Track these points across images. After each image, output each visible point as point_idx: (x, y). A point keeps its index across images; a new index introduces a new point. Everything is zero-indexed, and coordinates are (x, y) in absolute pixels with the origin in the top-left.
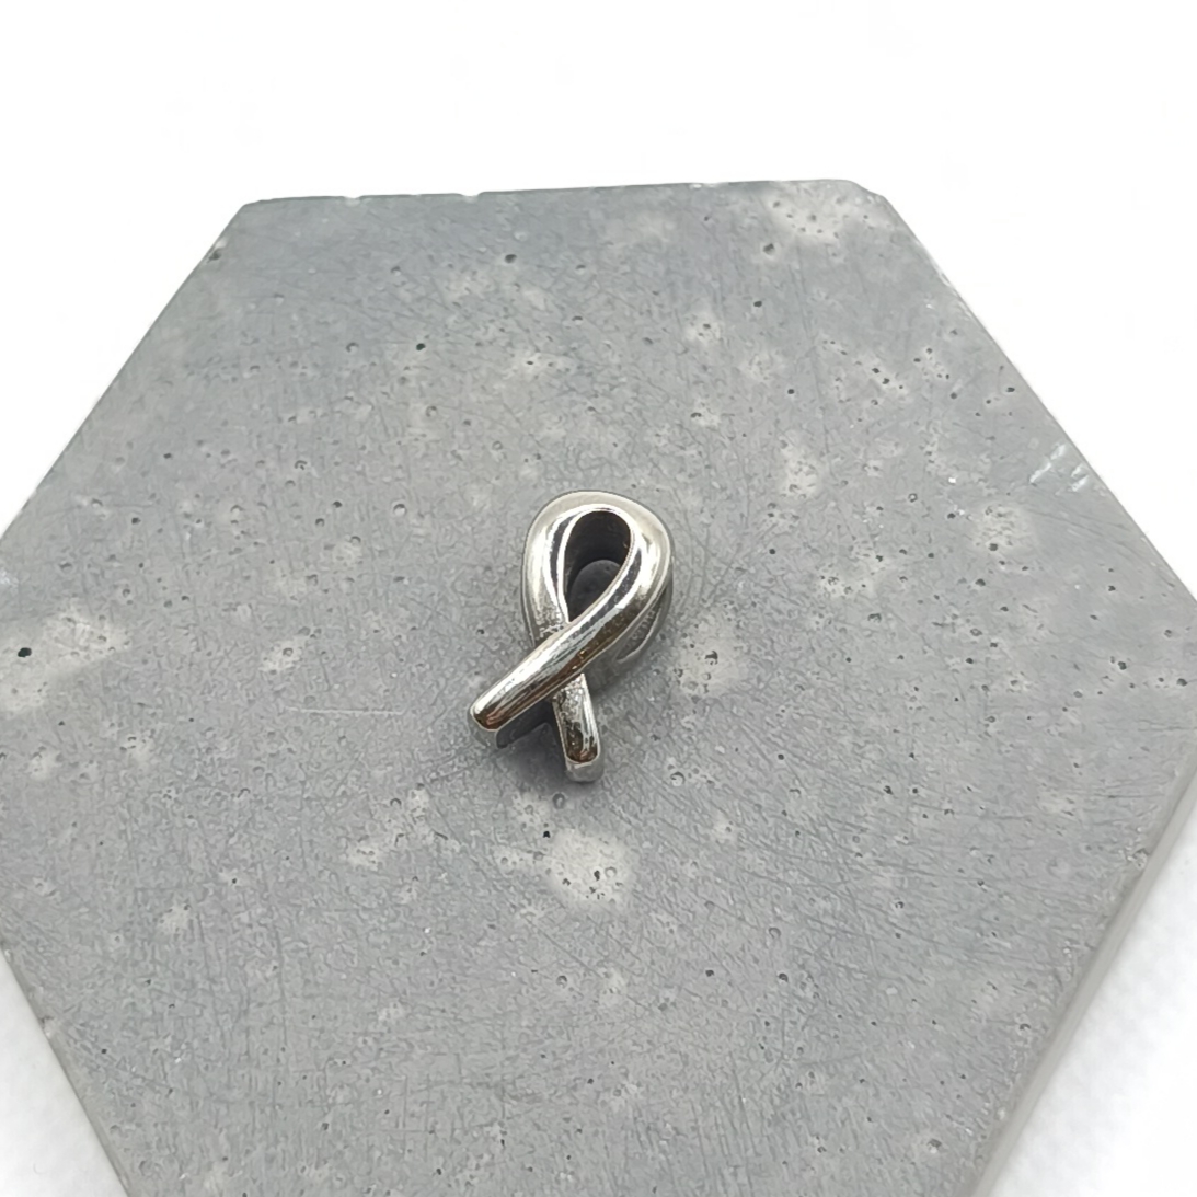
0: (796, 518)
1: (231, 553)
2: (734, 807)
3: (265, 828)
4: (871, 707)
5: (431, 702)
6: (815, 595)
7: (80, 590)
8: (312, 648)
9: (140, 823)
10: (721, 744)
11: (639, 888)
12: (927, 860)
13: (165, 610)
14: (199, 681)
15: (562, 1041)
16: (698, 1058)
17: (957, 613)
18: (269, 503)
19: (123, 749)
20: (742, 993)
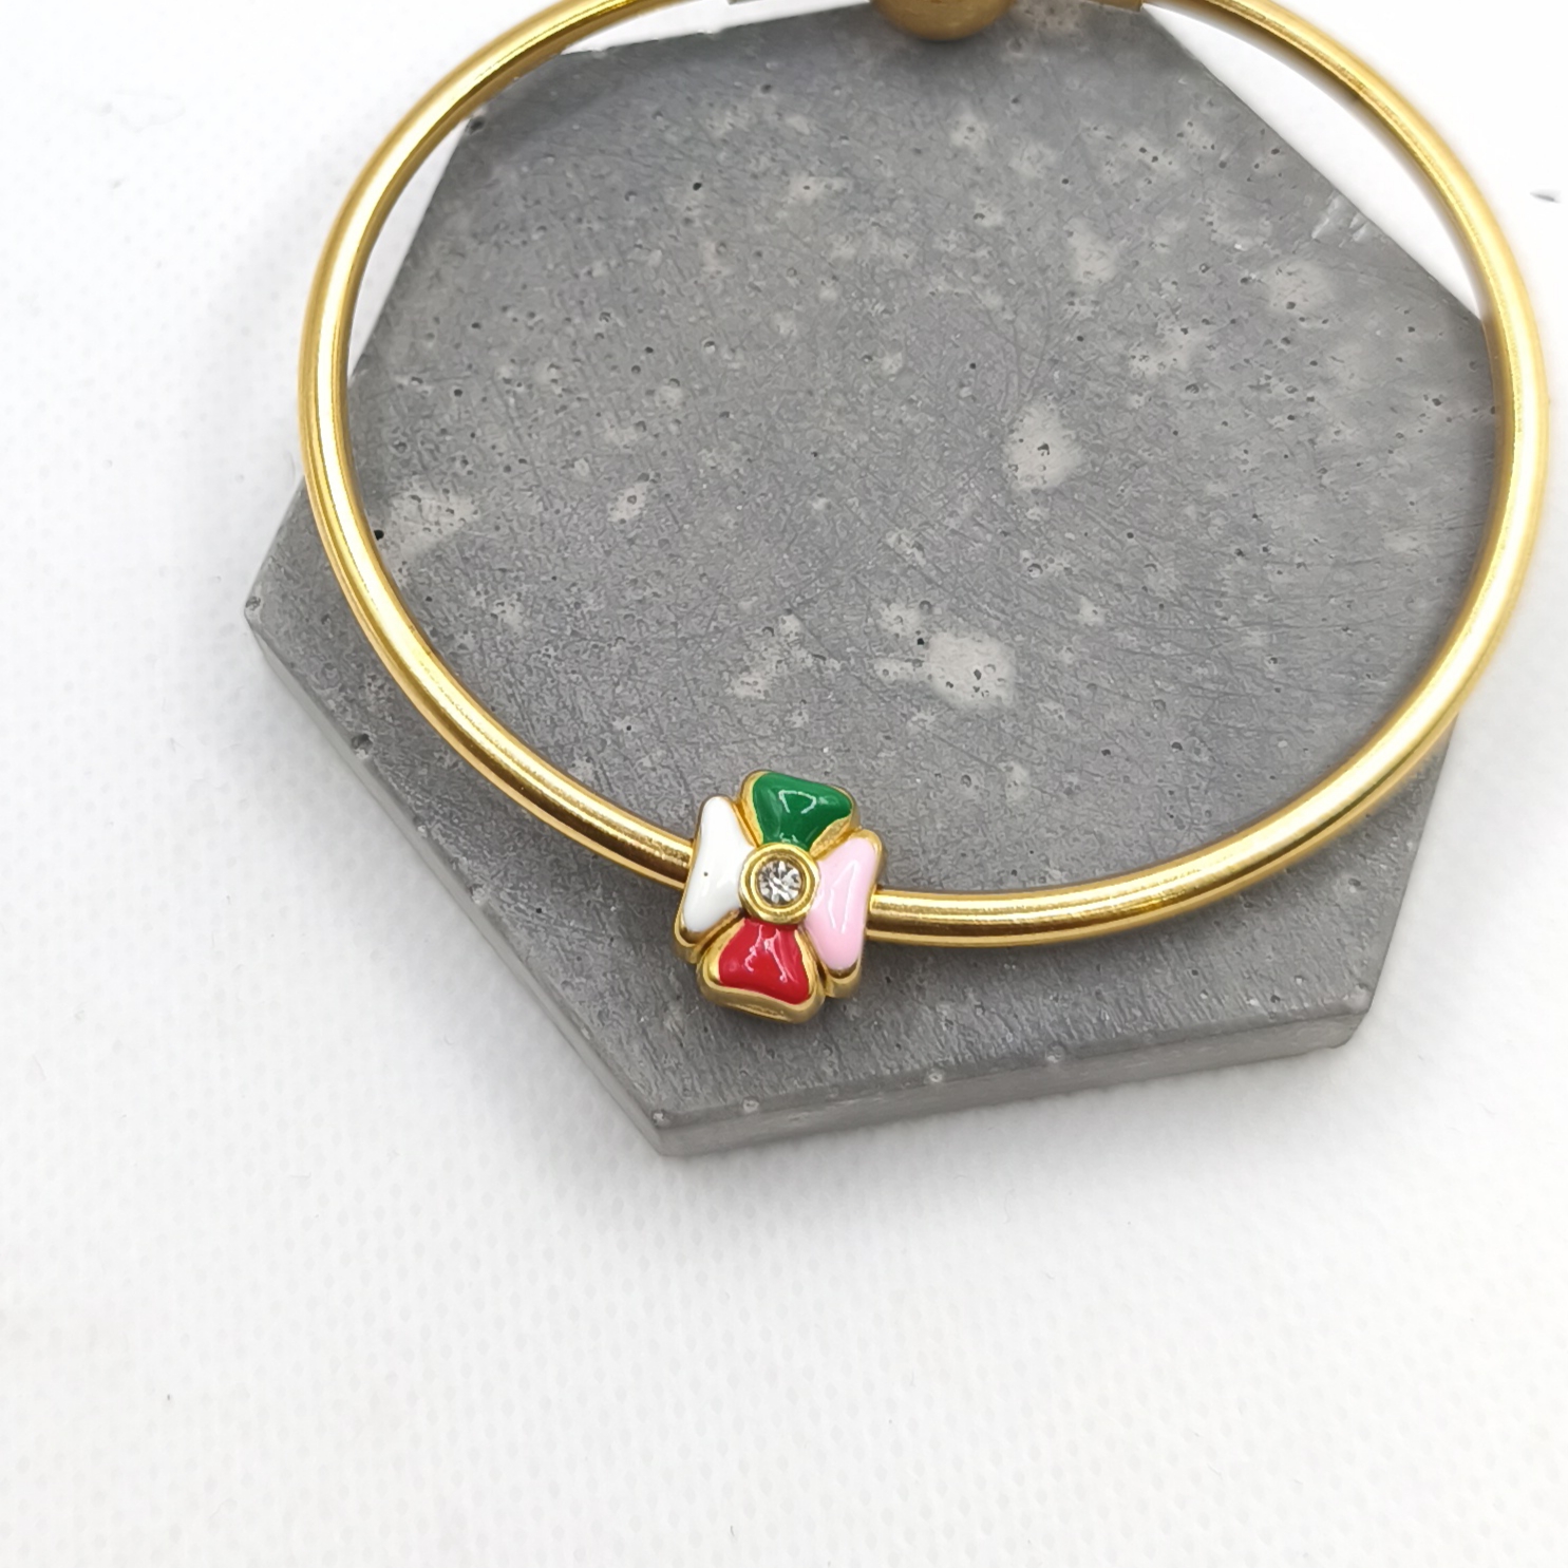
0: (1096, 303)
1: (557, 412)
2: (1095, 590)
3: (648, 673)
4: (1206, 475)
5: (781, 529)
6: (1131, 375)
7: (419, 468)
8: (655, 492)
9: (526, 685)
10: (1069, 531)
11: (1021, 681)
12: (1289, 614)
13: (506, 475)
14: (553, 538)
15: (977, 840)
16: (1112, 836)
17: (1269, 373)
18: (583, 357)
19: (495, 616)
20: (1141, 767)
